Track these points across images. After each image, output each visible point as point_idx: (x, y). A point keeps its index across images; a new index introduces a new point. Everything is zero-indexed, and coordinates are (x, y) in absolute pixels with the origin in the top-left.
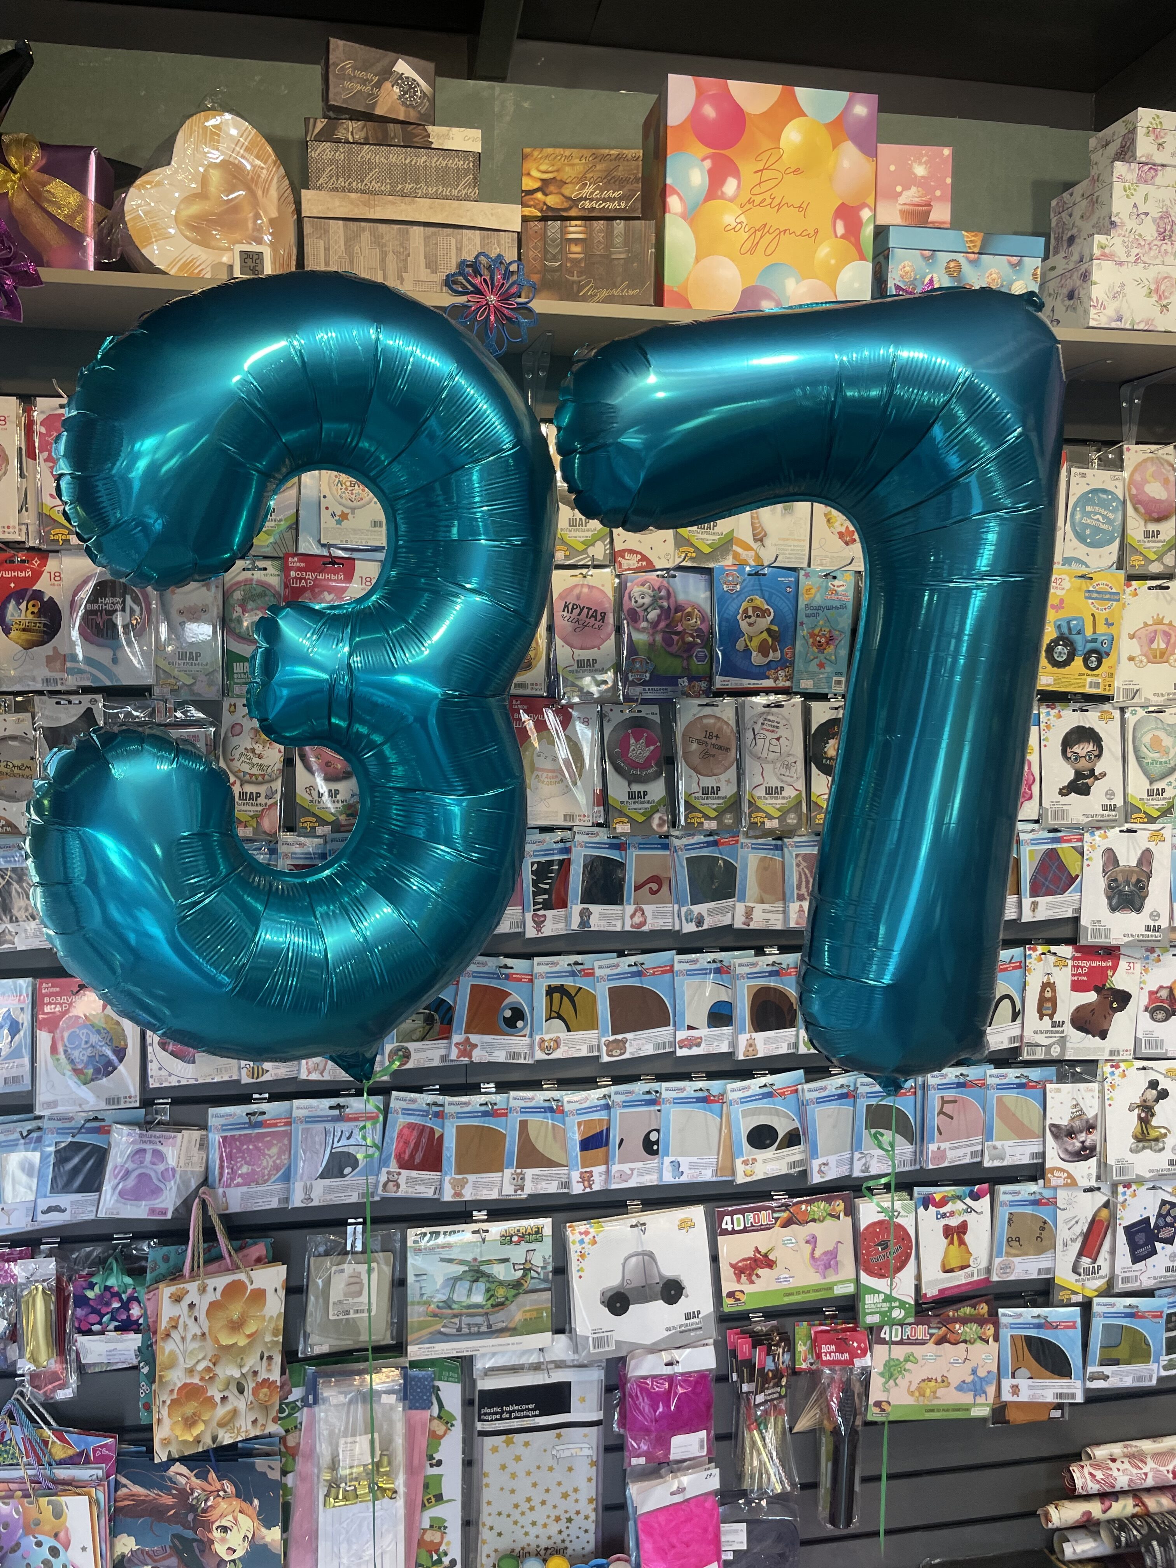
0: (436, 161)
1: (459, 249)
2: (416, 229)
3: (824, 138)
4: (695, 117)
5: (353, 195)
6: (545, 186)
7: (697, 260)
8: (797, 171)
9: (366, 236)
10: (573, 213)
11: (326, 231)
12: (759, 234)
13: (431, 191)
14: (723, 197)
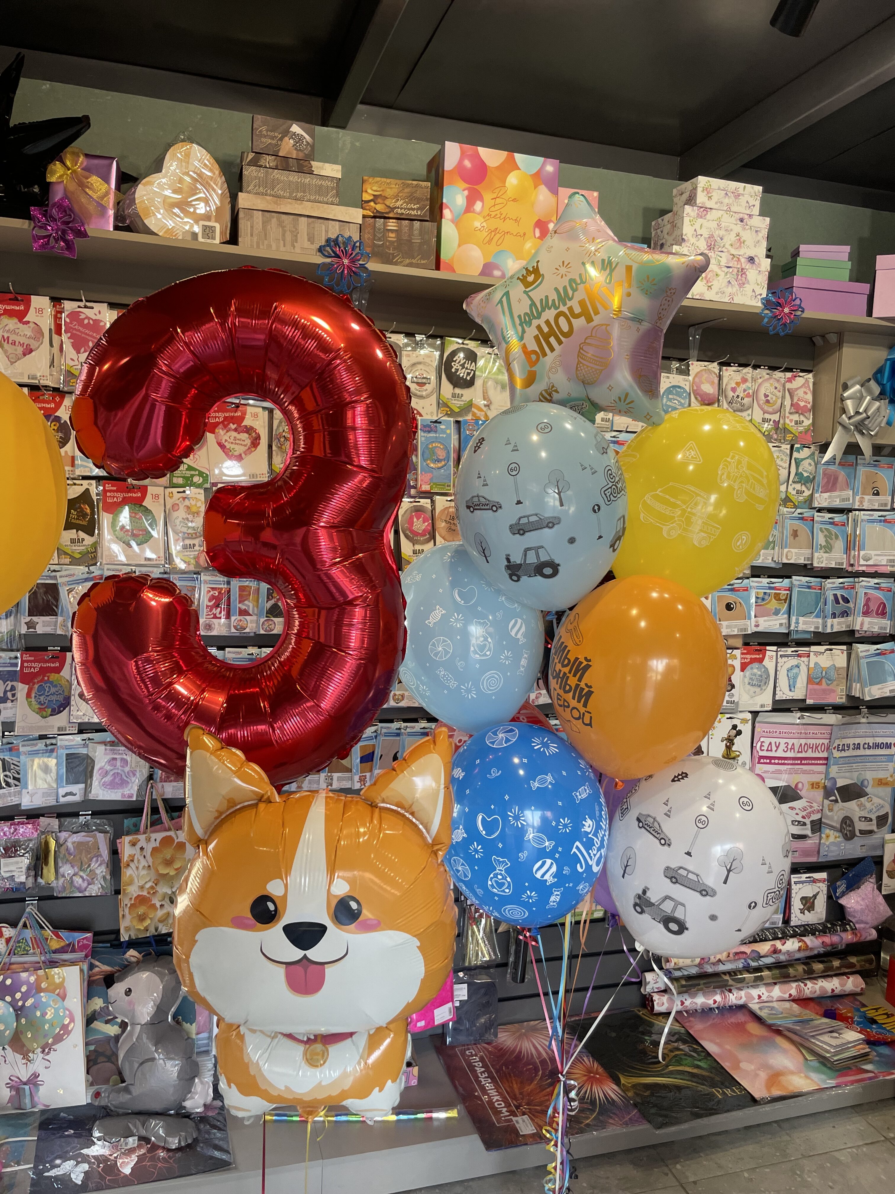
0: (315, 181)
1: (327, 232)
2: (303, 218)
3: (529, 183)
4: (460, 166)
5: (268, 198)
6: (375, 199)
7: (459, 246)
8: (514, 200)
9: (274, 221)
10: (391, 215)
11: (252, 217)
12: (493, 233)
13: (312, 198)
14: (474, 212)
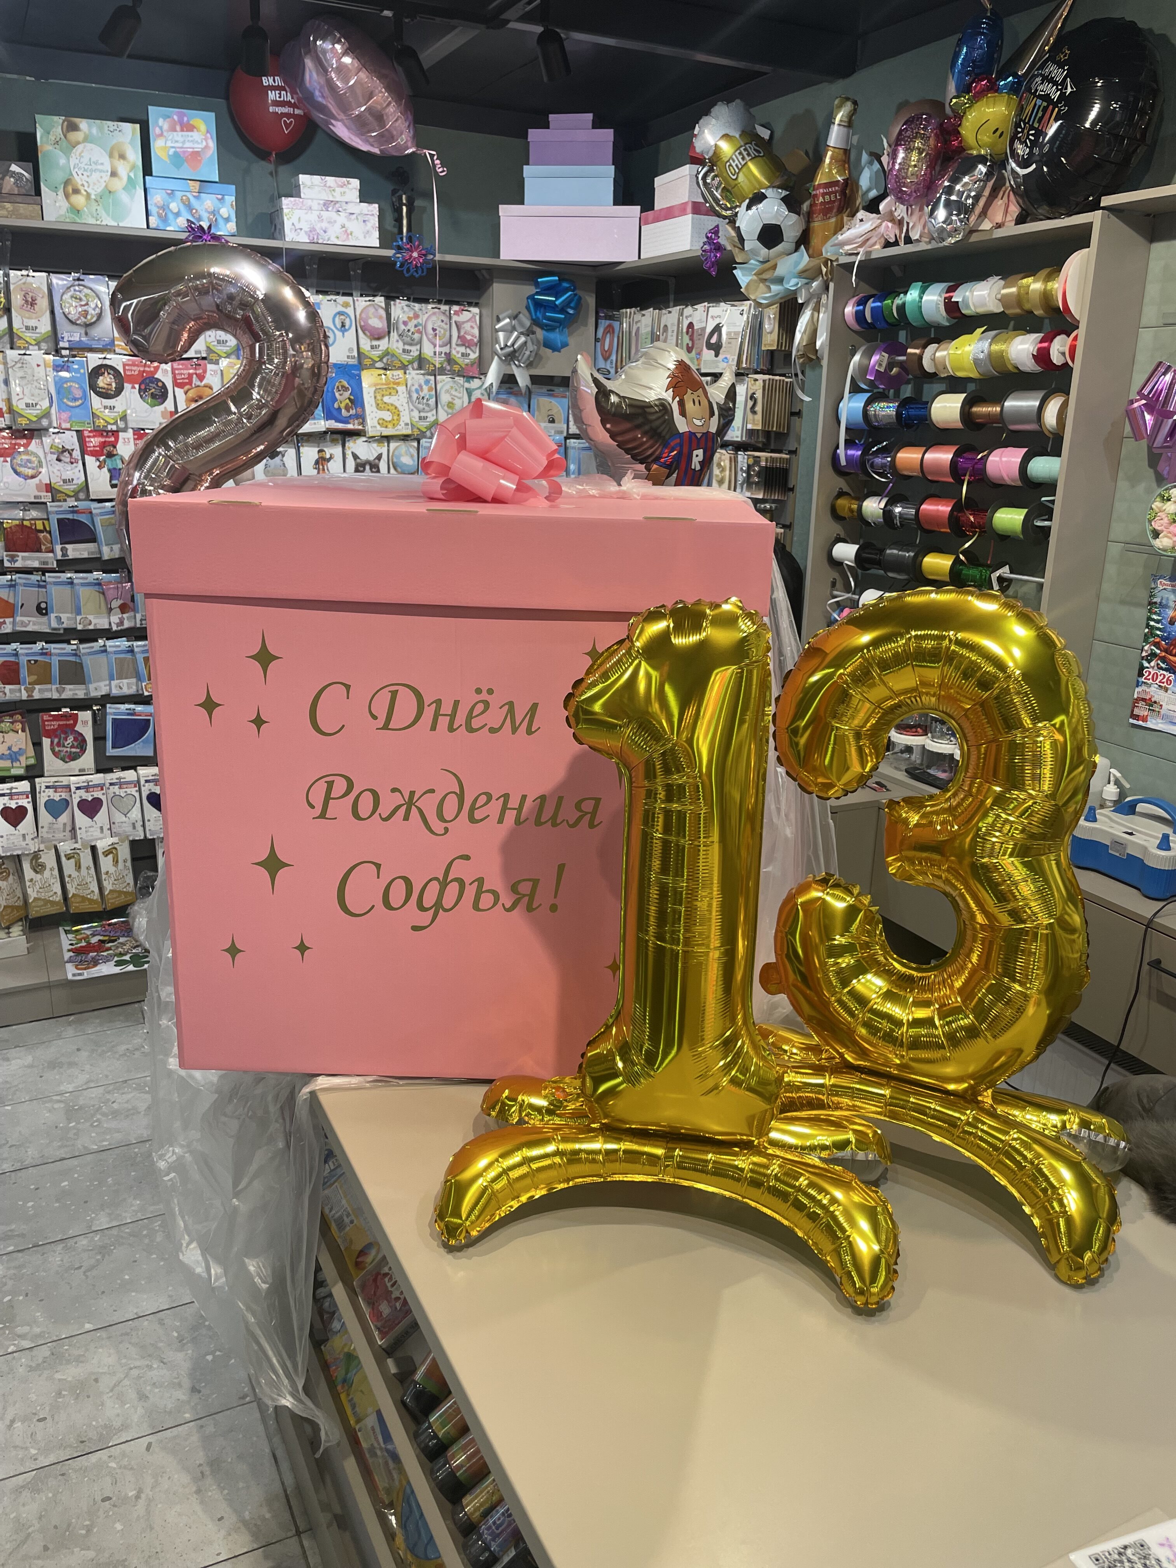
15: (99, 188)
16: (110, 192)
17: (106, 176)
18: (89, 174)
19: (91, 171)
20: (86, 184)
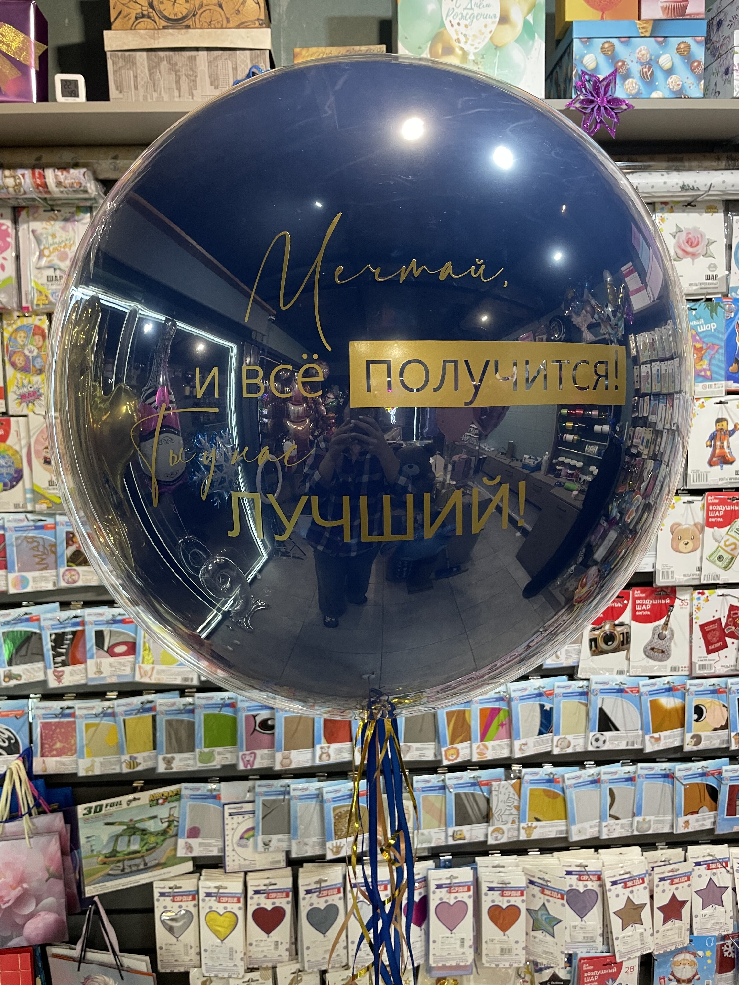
2: (201, 55)
5: (142, 32)
11: (134, 61)
15: (482, 43)
16: (497, 48)
17: (493, 23)
18: (467, 23)
19: (472, 17)
20: (463, 39)
